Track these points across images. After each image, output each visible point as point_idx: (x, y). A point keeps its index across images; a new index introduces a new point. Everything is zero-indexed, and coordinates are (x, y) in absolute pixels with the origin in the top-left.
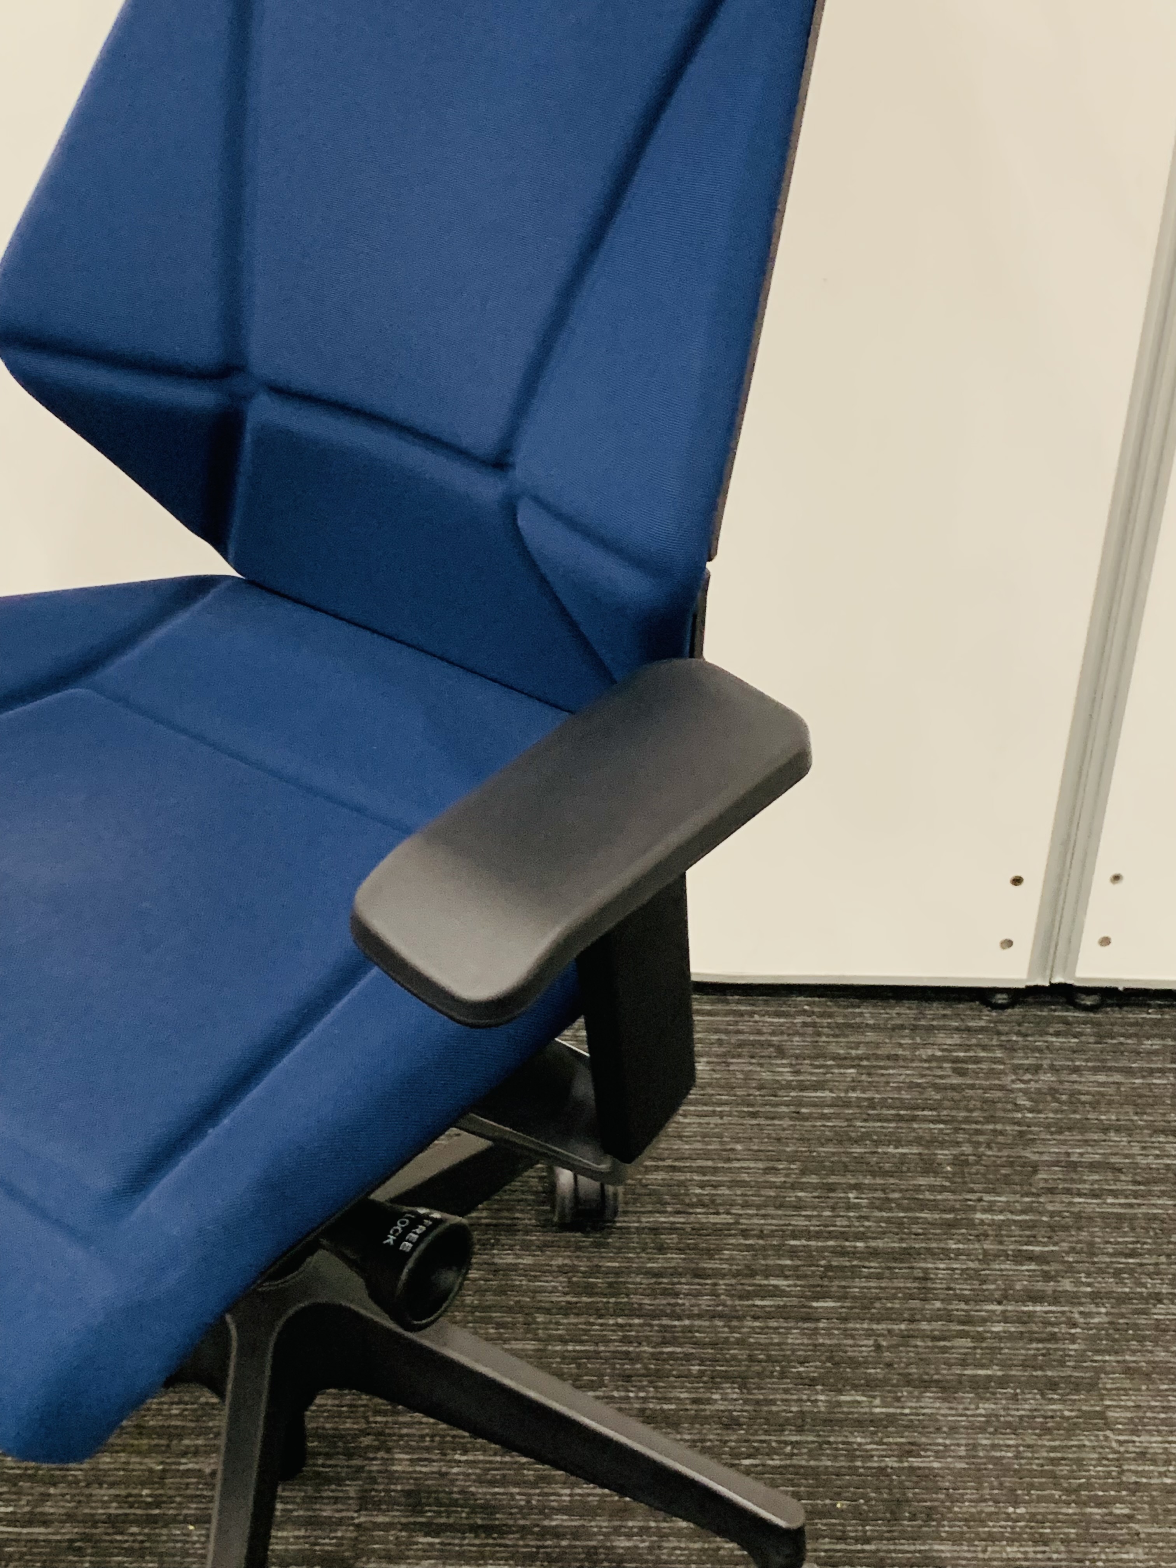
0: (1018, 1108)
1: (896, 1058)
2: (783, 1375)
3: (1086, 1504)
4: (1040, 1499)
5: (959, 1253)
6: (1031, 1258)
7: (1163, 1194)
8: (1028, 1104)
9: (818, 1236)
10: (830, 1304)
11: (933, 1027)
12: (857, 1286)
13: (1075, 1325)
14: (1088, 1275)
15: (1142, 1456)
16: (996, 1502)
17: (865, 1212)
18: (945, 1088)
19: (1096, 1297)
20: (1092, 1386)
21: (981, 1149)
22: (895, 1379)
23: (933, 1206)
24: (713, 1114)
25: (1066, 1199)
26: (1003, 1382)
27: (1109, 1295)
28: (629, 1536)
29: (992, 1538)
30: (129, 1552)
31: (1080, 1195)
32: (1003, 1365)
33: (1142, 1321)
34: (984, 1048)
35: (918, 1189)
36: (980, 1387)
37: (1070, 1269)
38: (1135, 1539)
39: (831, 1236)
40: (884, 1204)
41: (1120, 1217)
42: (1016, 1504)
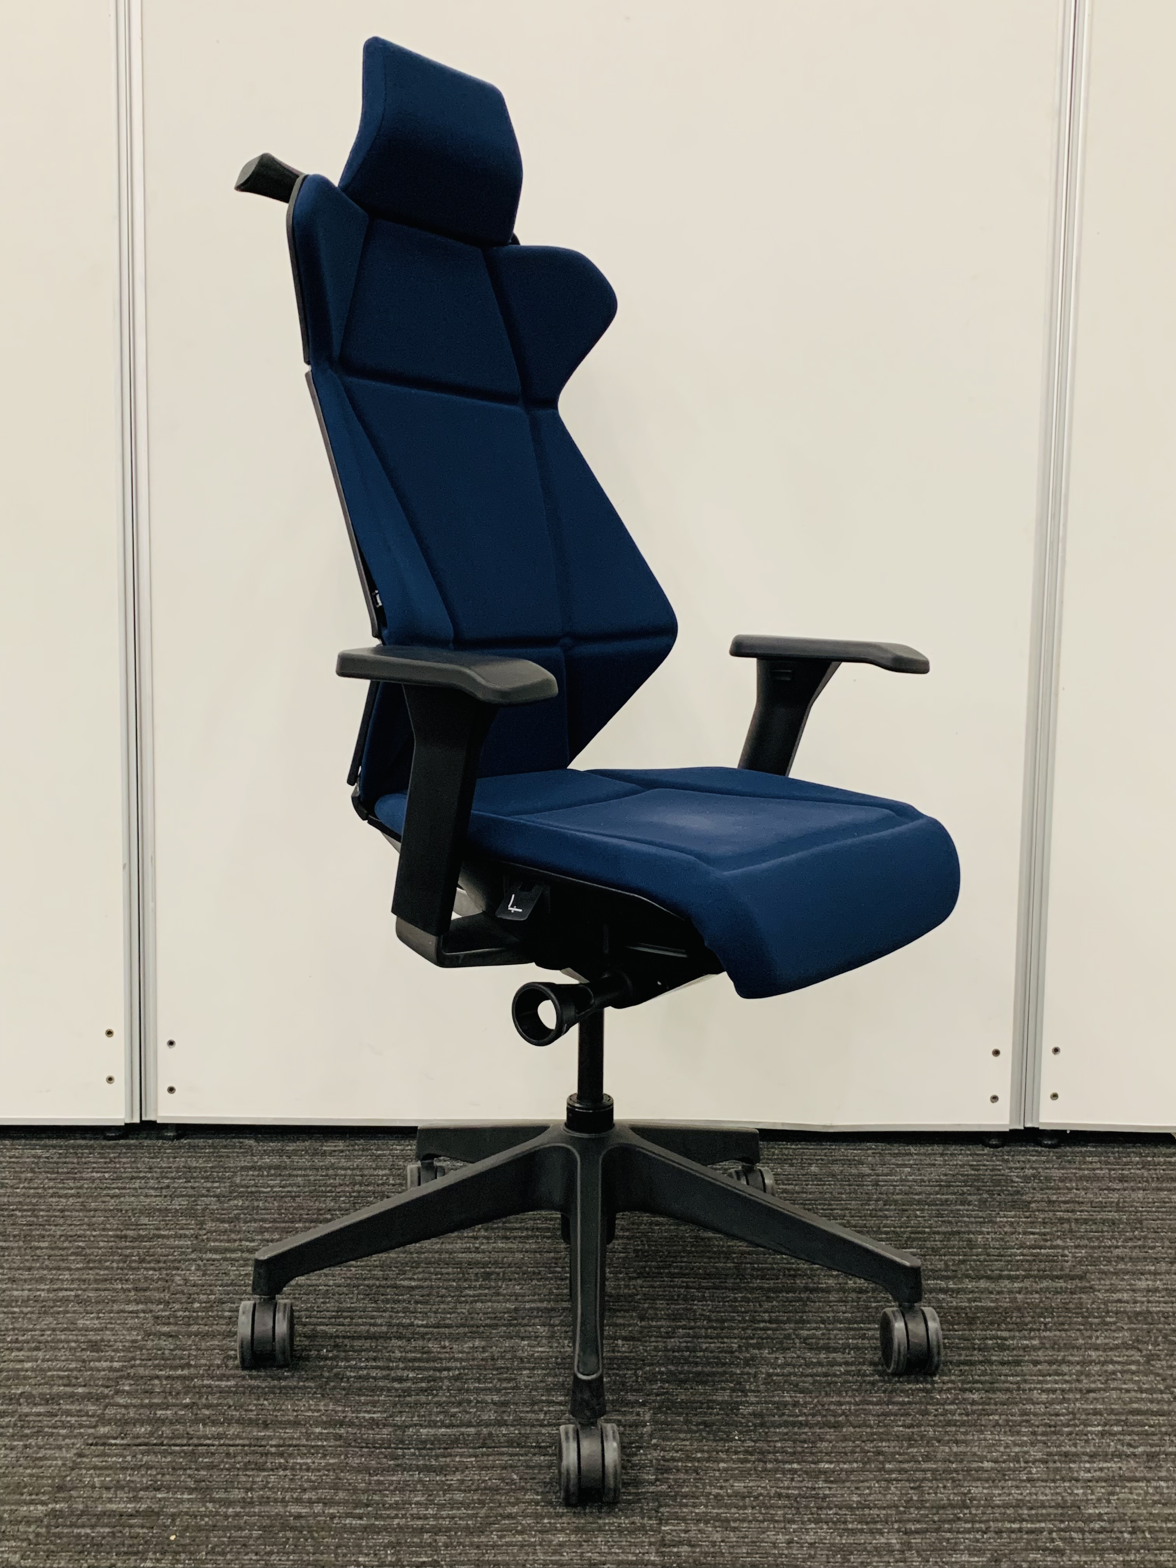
0: (1015, 1182)
1: (934, 1165)
3: (1087, 1317)
4: (1058, 1317)
5: (988, 1233)
6: (1033, 1233)
7: (1110, 1211)
8: (1019, 1180)
9: (901, 1227)
10: (915, 1250)
11: (955, 1154)
12: (928, 1244)
13: (1067, 1256)
14: (1071, 1239)
15: (1119, 1301)
16: (1033, 1317)
18: (967, 1175)
19: (1076, 1247)
20: (1081, 1278)
23: (968, 1216)
24: (824, 1185)
25: (1051, 1214)
26: (1026, 1277)
27: (1086, 1247)
28: (809, 1330)
29: (1031, 1330)
30: (502, 1337)
32: (1025, 1270)
33: (1109, 1254)
35: (959, 1210)
38: (1121, 1329)
41: (1085, 1219)
42: (1045, 1318)
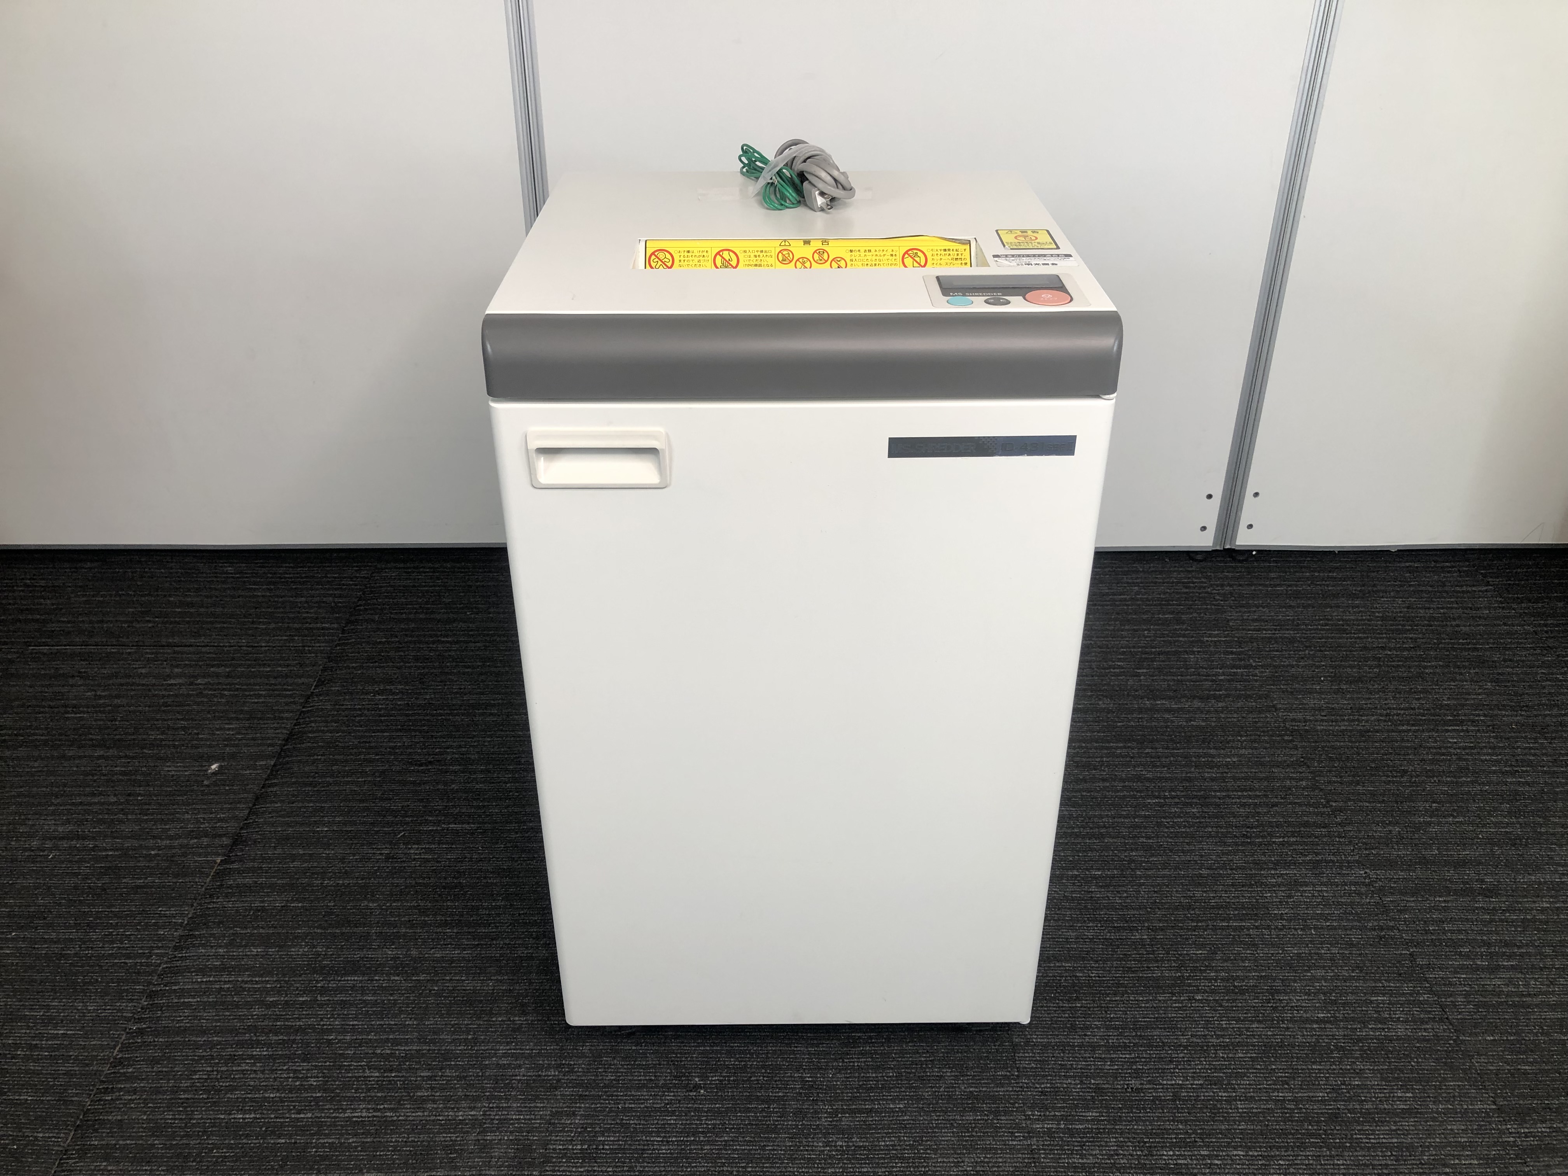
2: (1128, 695)
17: (1153, 638)
21: (1202, 615)
22: (1179, 696)
31: (1249, 630)
34: (1196, 578)
36: (1218, 698)
37: (1250, 657)
39: (1139, 647)
40: (1163, 635)
